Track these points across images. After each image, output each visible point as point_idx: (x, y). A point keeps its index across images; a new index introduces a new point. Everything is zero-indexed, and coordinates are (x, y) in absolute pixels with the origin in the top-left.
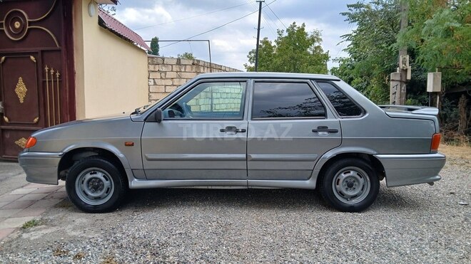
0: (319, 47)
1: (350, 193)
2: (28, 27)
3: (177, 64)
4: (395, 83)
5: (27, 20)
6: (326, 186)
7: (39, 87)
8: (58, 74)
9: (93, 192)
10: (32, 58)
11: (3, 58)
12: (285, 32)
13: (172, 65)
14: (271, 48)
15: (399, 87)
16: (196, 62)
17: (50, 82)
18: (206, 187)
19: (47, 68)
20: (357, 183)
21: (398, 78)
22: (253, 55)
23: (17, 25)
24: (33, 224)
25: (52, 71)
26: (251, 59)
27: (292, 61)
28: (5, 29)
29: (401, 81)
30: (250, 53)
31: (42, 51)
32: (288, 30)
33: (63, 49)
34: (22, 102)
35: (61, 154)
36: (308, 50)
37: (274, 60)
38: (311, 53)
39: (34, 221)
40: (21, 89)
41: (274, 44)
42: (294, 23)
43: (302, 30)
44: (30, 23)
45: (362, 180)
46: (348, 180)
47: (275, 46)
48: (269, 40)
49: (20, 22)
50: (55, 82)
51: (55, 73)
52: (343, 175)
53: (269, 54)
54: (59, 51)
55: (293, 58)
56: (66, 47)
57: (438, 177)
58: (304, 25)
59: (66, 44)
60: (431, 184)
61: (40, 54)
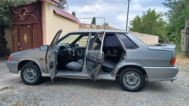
0: (162, 18)
1: (132, 83)
2: (27, 15)
3: (90, 27)
4: (183, 34)
5: (27, 12)
6: (120, 79)
7: (31, 37)
8: (37, 32)
9: (30, 77)
10: (29, 26)
11: (20, 26)
12: (146, 13)
13: (88, 28)
14: (140, 19)
15: (185, 36)
16: (98, 26)
17: (34, 35)
18: (71, 78)
19: (33, 30)
20: (134, 79)
21: (185, 32)
22: (132, 22)
23: (24, 14)
24: (7, 88)
25: (35, 31)
26: (131, 24)
27: (149, 25)
28: (20, 16)
29: (186, 33)
30: (131, 22)
31: (32, 24)
32: (147, 12)
33: (39, 22)
34: (26, 42)
35: (18, 62)
36: (157, 20)
37: (141, 25)
38: (158, 21)
39: (7, 87)
40: (26, 38)
41: (141, 18)
42: (150, 9)
43: (154, 11)
44: (28, 13)
45: (137, 78)
46: (130, 77)
47: (141, 19)
48: (139, 16)
49: (25, 13)
50: (36, 35)
51: (36, 32)
52: (128, 75)
53: (139, 22)
54: (37, 23)
55: (149, 24)
56: (40, 22)
57: (175, 78)
58: (154, 9)
59: (40, 21)
60: (172, 81)
61: (31, 24)
